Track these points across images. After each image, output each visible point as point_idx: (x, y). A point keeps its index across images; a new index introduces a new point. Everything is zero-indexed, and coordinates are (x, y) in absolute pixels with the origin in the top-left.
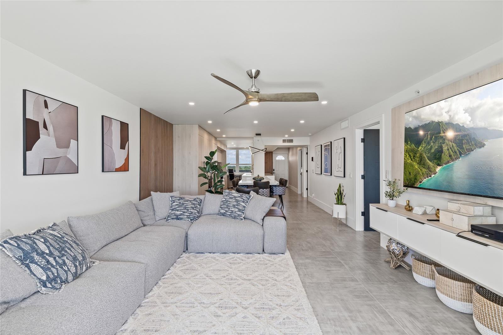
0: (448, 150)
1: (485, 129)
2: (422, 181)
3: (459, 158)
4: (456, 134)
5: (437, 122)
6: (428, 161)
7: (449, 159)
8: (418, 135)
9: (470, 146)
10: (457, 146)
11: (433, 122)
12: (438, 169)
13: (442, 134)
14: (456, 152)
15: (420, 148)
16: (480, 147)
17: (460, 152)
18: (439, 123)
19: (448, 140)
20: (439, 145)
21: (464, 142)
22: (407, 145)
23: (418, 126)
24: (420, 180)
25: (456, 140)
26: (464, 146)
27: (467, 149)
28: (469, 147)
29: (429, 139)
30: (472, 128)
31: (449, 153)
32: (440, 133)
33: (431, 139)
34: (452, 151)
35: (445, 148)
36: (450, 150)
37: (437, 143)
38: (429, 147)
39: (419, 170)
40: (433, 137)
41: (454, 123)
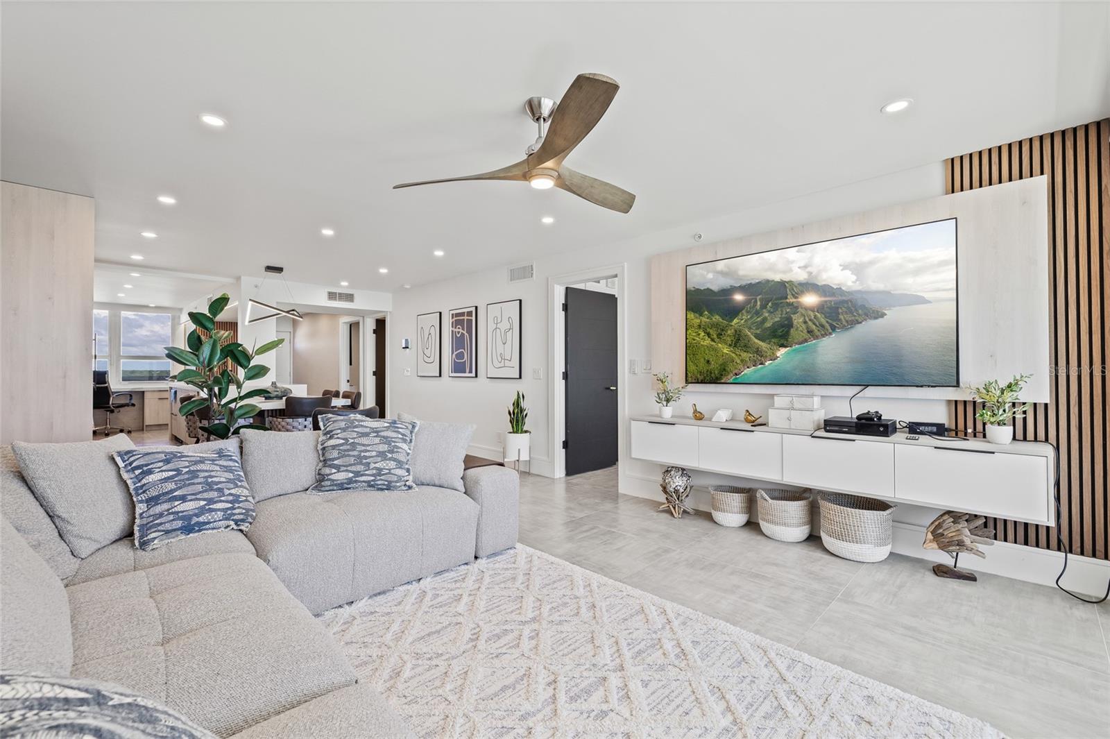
0: (805, 322)
1: (887, 293)
2: (740, 373)
3: (830, 334)
4: (823, 299)
5: (779, 282)
6: (756, 341)
7: (806, 336)
8: (730, 301)
9: (855, 316)
10: (826, 317)
11: (768, 281)
12: (782, 352)
13: (791, 300)
14: (823, 326)
15: (735, 321)
16: (876, 318)
17: (831, 326)
18: (783, 284)
19: (806, 309)
20: (784, 316)
21: (840, 311)
22: (701, 317)
23: (729, 287)
24: (736, 371)
25: (823, 308)
26: (841, 317)
27: (847, 321)
28: (853, 318)
29: (758, 307)
30: (859, 292)
31: (807, 328)
32: (787, 298)
33: (764, 306)
34: (814, 324)
35: (797, 320)
36: (810, 323)
37: (779, 312)
38: (759, 319)
39: (733, 355)
40: (770, 304)
41: (819, 284)
